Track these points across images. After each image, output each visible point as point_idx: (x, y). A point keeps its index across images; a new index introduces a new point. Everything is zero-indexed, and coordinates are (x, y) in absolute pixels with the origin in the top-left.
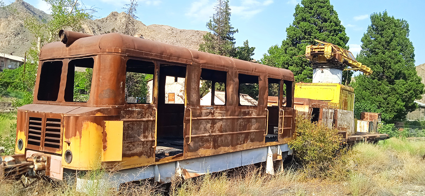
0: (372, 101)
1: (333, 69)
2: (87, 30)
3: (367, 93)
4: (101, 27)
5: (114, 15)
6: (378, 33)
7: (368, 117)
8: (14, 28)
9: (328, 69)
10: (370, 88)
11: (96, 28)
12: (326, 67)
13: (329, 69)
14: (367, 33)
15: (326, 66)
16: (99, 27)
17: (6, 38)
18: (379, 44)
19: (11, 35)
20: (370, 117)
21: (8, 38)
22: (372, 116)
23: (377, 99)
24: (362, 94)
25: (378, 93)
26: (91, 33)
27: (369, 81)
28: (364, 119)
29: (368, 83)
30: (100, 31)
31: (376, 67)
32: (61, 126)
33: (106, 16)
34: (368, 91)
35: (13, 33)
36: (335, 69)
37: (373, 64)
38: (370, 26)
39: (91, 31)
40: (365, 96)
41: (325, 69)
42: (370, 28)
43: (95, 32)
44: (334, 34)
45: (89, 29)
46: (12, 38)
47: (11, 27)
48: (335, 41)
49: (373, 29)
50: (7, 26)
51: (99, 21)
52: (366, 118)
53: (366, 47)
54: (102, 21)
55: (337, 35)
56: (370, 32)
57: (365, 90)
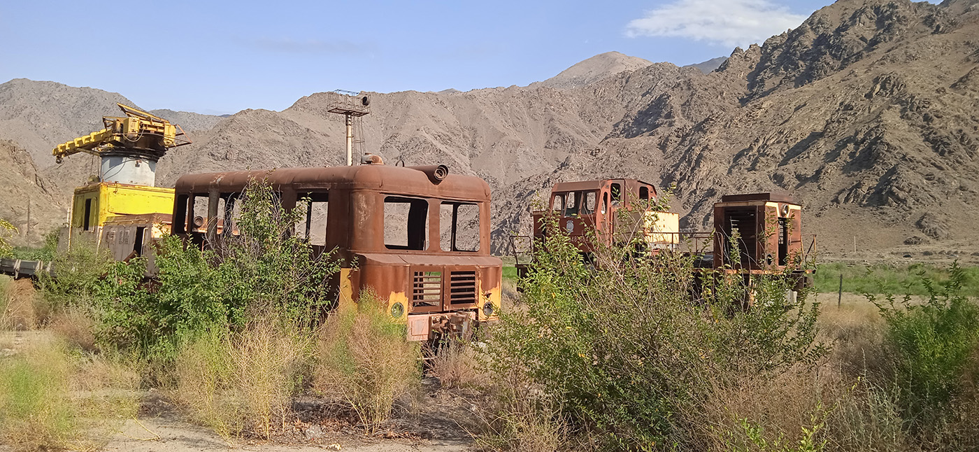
9: (147, 161)
15: (144, 155)
32: (476, 278)
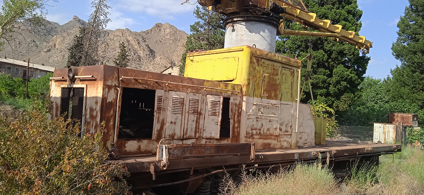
0: (413, 100)
1: (252, 22)
2: (133, 42)
3: (406, 90)
4: (145, 39)
5: (158, 26)
6: (419, 15)
7: (399, 119)
8: (68, 44)
9: (242, 23)
10: (409, 84)
11: (141, 39)
12: (238, 19)
13: (244, 23)
14: (405, 16)
15: (238, 17)
16: (144, 38)
17: (61, 53)
18: (420, 28)
19: (65, 50)
20: (402, 119)
21: (63, 53)
22: (404, 118)
23: (419, 97)
24: (399, 91)
25: (420, 90)
26: (136, 44)
27: (408, 75)
28: (394, 122)
29: (407, 77)
30: (144, 42)
31: (416, 57)
33: (150, 28)
34: (408, 87)
35: (67, 48)
36: (254, 23)
37: (413, 54)
38: (408, 7)
39: (136, 42)
40: (404, 94)
41: (237, 25)
42: (408, 10)
43: (140, 43)
44: (339, 7)
45: (134, 41)
46: (66, 52)
47: (66, 43)
48: (340, 16)
49: (412, 10)
50: (62, 42)
51: (144, 32)
52: (395, 121)
53: (403, 33)
54: (147, 33)
55: (343, 7)
56: (409, 14)
57: (404, 86)
